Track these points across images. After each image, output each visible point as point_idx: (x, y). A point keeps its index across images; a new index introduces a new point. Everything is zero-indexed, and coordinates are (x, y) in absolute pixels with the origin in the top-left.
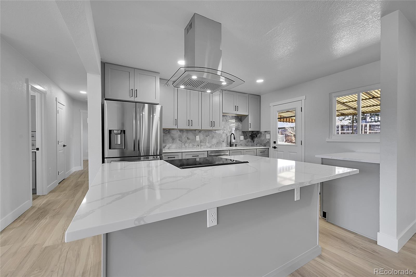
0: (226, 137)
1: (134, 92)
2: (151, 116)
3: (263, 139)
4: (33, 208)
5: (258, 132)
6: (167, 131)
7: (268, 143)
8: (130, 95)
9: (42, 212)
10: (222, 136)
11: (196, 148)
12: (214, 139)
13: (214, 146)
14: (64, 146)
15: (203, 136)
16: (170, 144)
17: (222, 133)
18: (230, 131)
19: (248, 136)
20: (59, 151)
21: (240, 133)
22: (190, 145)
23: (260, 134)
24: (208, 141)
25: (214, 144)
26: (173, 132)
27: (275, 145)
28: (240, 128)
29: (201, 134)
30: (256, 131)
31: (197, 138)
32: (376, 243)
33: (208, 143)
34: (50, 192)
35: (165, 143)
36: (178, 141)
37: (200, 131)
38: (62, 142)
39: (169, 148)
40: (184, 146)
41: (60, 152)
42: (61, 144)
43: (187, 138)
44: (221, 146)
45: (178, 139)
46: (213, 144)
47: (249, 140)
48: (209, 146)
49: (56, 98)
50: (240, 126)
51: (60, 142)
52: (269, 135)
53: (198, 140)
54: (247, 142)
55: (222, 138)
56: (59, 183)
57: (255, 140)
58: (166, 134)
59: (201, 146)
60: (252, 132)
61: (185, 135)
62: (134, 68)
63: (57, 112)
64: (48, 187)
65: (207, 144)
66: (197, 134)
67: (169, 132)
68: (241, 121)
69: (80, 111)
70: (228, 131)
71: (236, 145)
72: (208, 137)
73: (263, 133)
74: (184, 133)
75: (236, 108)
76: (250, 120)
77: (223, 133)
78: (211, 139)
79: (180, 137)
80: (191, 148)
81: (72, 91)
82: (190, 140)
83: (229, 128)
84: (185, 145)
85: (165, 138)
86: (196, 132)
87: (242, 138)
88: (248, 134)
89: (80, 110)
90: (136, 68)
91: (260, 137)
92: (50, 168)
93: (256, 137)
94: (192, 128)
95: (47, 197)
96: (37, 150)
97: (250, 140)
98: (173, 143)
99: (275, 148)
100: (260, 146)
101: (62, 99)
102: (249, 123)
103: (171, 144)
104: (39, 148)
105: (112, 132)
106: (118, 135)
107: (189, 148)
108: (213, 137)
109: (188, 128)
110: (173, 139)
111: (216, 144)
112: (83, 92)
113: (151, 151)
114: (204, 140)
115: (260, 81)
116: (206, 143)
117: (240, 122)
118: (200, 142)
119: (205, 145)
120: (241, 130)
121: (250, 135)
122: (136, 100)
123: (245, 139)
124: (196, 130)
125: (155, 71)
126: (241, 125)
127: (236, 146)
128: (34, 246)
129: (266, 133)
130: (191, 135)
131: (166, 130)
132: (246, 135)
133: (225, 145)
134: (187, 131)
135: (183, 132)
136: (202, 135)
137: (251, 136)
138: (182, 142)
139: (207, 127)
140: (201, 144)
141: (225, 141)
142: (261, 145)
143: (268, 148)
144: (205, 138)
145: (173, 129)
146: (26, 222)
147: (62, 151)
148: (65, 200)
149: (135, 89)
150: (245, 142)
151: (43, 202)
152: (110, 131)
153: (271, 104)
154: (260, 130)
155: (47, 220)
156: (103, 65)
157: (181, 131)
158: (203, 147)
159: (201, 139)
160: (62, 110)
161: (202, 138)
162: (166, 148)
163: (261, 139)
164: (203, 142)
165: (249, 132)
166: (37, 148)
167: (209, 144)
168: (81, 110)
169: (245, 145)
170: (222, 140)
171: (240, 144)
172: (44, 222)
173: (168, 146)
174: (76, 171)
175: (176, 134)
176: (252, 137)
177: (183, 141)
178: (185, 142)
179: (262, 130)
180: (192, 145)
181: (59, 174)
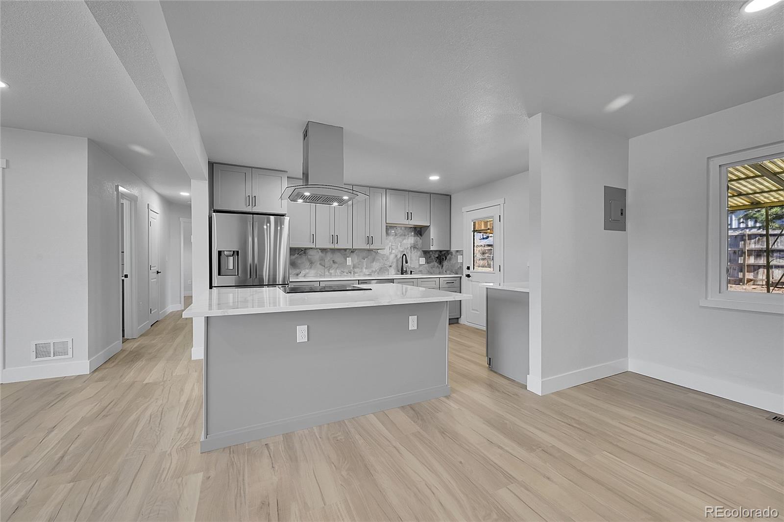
0: (395, 260)
1: (253, 200)
2: (279, 228)
3: (454, 262)
4: (123, 351)
5: (448, 252)
6: (302, 250)
7: (461, 268)
8: (246, 205)
9: (136, 355)
10: (388, 258)
11: (346, 276)
12: (374, 263)
13: (376, 273)
14: (158, 272)
15: (358, 259)
16: (307, 271)
17: (388, 253)
18: (402, 250)
19: (433, 257)
20: (153, 279)
21: (419, 253)
22: (337, 271)
23: (450, 255)
24: (366, 265)
25: (376, 271)
26: (311, 252)
27: (468, 272)
28: (420, 246)
29: (354, 255)
30: (445, 251)
31: (349, 260)
32: (525, 387)
33: (366, 268)
34: (141, 336)
35: (299, 269)
36: (318, 265)
37: (353, 251)
38: (155, 267)
39: (304, 276)
40: (327, 273)
41: (152, 281)
42: (154, 269)
43: (332, 262)
44: (387, 273)
45: (319, 263)
46: (374, 270)
47: (434, 265)
48: (368, 273)
49: (148, 204)
50: (419, 243)
51: (153, 267)
52: (462, 256)
53: (350, 264)
54: (432, 268)
55: (389, 261)
56: (151, 326)
57: (444, 264)
58: (300, 255)
59: (355, 273)
60: (441, 251)
61: (329, 256)
62: (252, 168)
63: (149, 224)
64: (139, 328)
65: (364, 270)
66: (348, 256)
67: (305, 253)
68: (421, 235)
69: (179, 220)
70: (400, 251)
71: (411, 272)
72: (366, 259)
73: (454, 253)
74: (327, 254)
75: (409, 216)
76: (433, 233)
77: (391, 253)
78: (371, 263)
79: (322, 259)
80: (338, 276)
81: (169, 192)
82: (337, 265)
83: (400, 246)
84: (330, 271)
85: (299, 262)
86: (347, 252)
87: (423, 261)
88: (433, 255)
89: (179, 218)
90: (254, 168)
91: (450, 259)
92: (141, 303)
93: (446, 259)
94: (337, 247)
95: (139, 341)
96: (125, 277)
97: (436, 264)
98: (311, 268)
99: (468, 276)
100: (450, 274)
101: (155, 204)
102: (431, 238)
103: (308, 269)
104: (127, 275)
105: (222, 253)
106: (229, 257)
107: (336, 276)
108: (373, 260)
109: (332, 246)
110: (311, 263)
111: (378, 270)
112: (185, 194)
113: (279, 278)
114: (359, 265)
115: (434, 178)
116: (362, 268)
117: (418, 237)
118: (353, 268)
119: (361, 272)
120: (421, 249)
121: (437, 256)
122: (255, 210)
123: (427, 262)
124: (347, 249)
125: (280, 169)
126: (421, 241)
127: (411, 274)
128: (134, 382)
129: (458, 253)
130: (338, 257)
131: (300, 250)
132: (430, 257)
133: (393, 271)
134: (333, 250)
135: (326, 252)
136: (356, 258)
137: (437, 258)
138: (324, 267)
139: (360, 244)
140: (355, 270)
141: (394, 265)
142: (452, 272)
143: (461, 277)
144: (360, 261)
145: (312, 248)
146: (120, 363)
147: (155, 280)
148: (162, 344)
149: (253, 196)
150: (428, 268)
151: (135, 346)
152: (220, 253)
153: (464, 209)
154: (450, 249)
155: (143, 363)
156: (211, 165)
157: (323, 250)
158: (357, 274)
159: (355, 263)
160: (155, 220)
161: (356, 261)
162: (300, 275)
163: (452, 262)
164: (359, 268)
165: (434, 252)
166: (125, 275)
167: (367, 270)
168: (181, 218)
169: (428, 272)
170: (388, 264)
171: (418, 270)
172: (140, 364)
173: (303, 272)
174: (173, 312)
175: (316, 256)
176: (440, 260)
177: (326, 266)
178: (330, 268)
179: (453, 249)
180: (340, 271)
181: (152, 312)
